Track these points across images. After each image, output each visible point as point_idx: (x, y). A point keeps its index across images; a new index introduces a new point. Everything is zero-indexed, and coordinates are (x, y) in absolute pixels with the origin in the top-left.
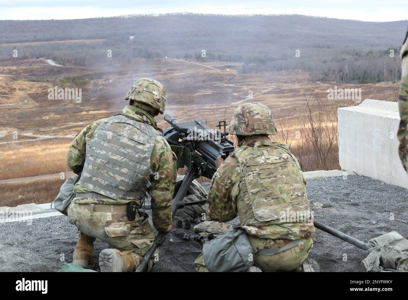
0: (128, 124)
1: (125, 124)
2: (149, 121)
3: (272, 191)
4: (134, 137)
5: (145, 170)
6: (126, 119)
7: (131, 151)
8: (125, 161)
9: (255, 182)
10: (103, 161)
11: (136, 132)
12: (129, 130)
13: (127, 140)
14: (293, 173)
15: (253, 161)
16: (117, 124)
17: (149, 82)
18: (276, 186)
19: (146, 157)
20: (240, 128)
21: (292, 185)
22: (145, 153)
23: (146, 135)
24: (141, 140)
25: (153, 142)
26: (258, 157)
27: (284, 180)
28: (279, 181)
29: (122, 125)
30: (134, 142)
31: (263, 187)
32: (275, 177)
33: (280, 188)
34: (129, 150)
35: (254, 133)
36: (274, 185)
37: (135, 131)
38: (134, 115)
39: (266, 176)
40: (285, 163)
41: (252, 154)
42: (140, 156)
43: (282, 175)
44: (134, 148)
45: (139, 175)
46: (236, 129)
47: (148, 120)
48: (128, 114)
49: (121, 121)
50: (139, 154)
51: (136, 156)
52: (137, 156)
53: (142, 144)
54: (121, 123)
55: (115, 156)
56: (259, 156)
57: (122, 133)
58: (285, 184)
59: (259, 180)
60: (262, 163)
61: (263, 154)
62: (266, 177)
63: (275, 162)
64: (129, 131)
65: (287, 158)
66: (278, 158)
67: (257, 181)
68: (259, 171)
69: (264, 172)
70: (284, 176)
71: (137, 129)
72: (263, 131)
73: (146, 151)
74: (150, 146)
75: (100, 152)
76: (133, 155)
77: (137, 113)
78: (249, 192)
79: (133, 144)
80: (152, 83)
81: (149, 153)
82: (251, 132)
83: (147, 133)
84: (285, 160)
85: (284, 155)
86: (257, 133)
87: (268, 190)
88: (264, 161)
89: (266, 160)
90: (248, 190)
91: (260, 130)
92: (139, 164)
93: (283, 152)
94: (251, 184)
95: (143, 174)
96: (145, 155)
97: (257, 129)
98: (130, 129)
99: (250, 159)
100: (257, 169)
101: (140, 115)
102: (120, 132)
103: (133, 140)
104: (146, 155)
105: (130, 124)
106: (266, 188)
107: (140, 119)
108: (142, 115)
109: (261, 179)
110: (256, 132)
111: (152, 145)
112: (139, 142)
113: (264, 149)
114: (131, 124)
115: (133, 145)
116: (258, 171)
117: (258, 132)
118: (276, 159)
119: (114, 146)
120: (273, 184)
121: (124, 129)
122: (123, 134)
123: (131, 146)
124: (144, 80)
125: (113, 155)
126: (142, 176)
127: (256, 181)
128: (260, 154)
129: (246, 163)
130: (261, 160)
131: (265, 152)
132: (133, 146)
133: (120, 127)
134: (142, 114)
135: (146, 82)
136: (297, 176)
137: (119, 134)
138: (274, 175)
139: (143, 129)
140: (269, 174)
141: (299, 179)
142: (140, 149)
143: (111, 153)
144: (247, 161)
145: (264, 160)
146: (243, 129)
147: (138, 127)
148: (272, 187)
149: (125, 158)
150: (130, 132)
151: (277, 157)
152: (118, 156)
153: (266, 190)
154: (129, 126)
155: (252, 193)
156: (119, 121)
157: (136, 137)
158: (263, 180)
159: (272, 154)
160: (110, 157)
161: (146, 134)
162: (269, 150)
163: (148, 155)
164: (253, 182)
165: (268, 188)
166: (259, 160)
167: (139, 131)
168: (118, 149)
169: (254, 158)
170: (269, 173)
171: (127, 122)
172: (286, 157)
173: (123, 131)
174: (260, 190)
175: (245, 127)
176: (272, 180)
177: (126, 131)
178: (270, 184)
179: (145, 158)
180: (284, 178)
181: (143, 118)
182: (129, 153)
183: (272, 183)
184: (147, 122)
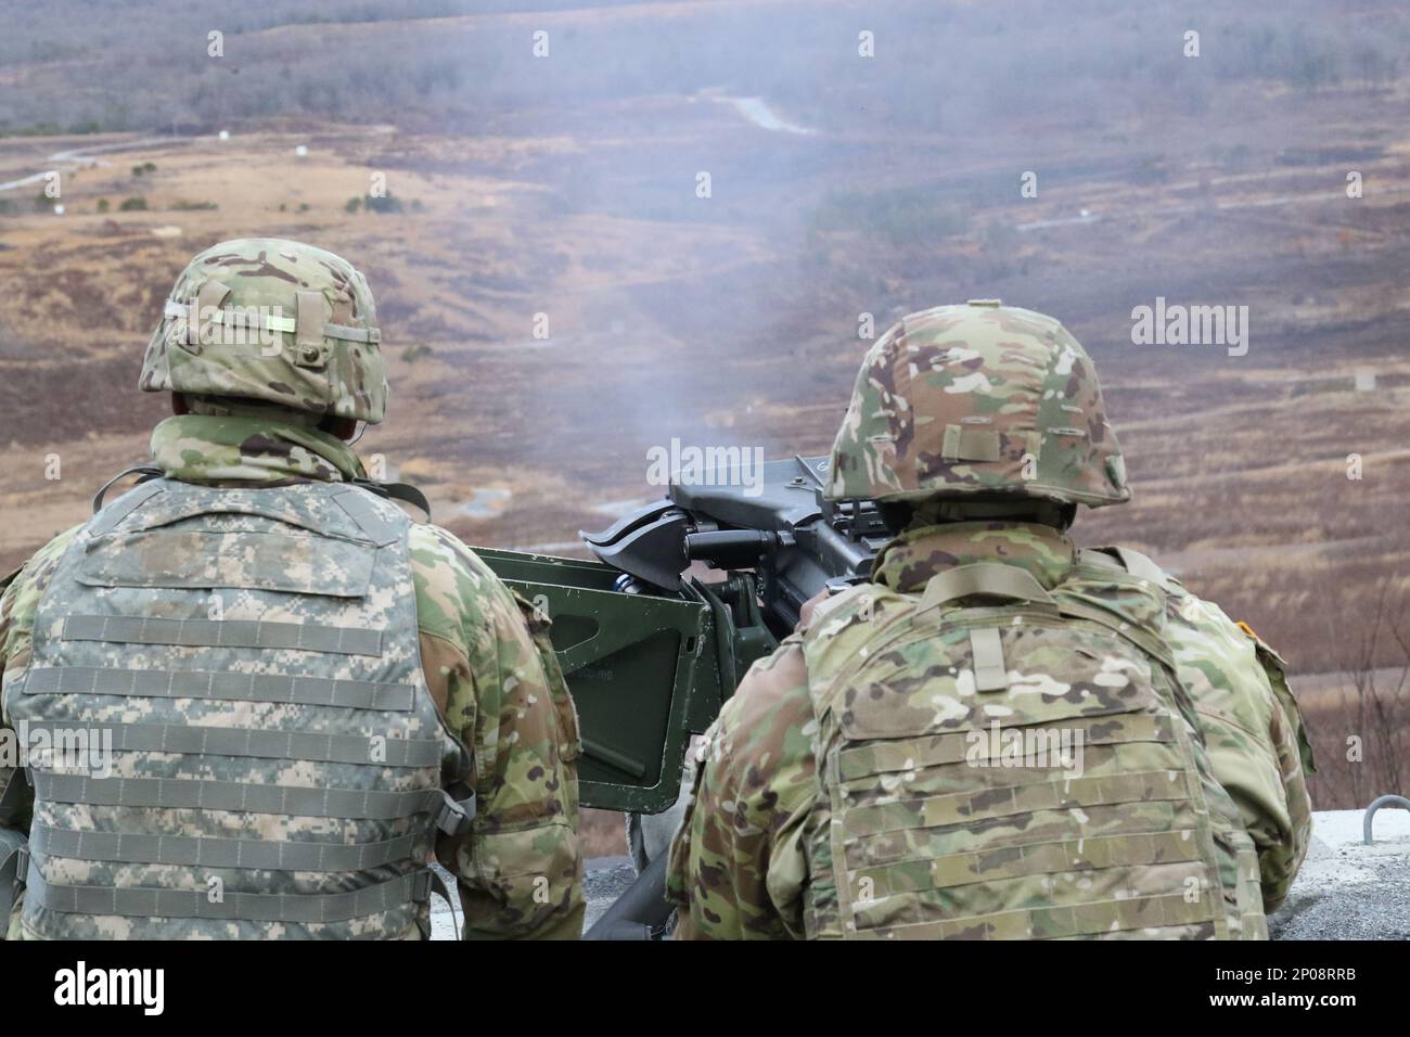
0: (221, 515)
1: (208, 522)
2: (331, 467)
3: (984, 918)
4: (291, 574)
5: (414, 735)
6: (204, 492)
7: (301, 657)
8: (283, 720)
9: (881, 849)
10: (155, 756)
11: (289, 547)
12: (243, 545)
13: (260, 603)
14: (1149, 791)
15: (895, 705)
16: (162, 532)
17: (240, 268)
18: (1014, 888)
19: (393, 665)
20: (867, 457)
21: (1122, 880)
22: (383, 646)
23: (348, 547)
24: (335, 581)
25: (403, 571)
26: (936, 682)
27: (1072, 845)
28: (1039, 855)
29: (193, 530)
30: (298, 602)
31: (926, 884)
32: (1019, 820)
33: (1039, 898)
34: (292, 655)
35: (940, 483)
36: (996, 879)
37: (282, 542)
38: (238, 462)
39: (964, 811)
40: (1102, 722)
41: (898, 659)
42: (361, 666)
43: (1064, 810)
44: (312, 636)
45: (387, 773)
46: (848, 464)
47: (322, 462)
48: (199, 470)
49: (175, 512)
50: (353, 661)
51: (338, 676)
52: (343, 674)
53: (347, 599)
54: (184, 520)
55: (216, 709)
56: (939, 671)
57: (211, 573)
58: (1079, 869)
59: (910, 836)
60: (948, 723)
61: (965, 661)
62: (961, 819)
63: (1042, 713)
64: (249, 551)
65: (1130, 690)
66: (1065, 688)
67: (899, 846)
68: (919, 779)
69: (953, 784)
70: (1079, 816)
71: (289, 524)
72: (1002, 472)
73: (383, 634)
74: (397, 600)
75: (119, 715)
76: (323, 677)
77: (251, 449)
78: (842, 910)
79: (297, 612)
80: (257, 267)
81: (404, 640)
82: (923, 476)
83: (353, 532)
84: (1111, 703)
85: (1111, 663)
86: (962, 487)
87: (960, 906)
88: (964, 710)
89: (979, 700)
90: (840, 898)
91: (982, 468)
92: (370, 717)
93: (1109, 646)
94: (860, 858)
95: (406, 762)
96: (387, 657)
97: (962, 462)
98: (251, 540)
99: (876, 692)
100: (909, 764)
101: (274, 452)
102: (201, 569)
103: (295, 594)
104: (393, 654)
105: (237, 514)
106: (944, 893)
107: (279, 476)
108: (280, 448)
109: (924, 830)
110: (957, 479)
111: (405, 589)
112: (329, 597)
113: (984, 624)
114: (244, 507)
115: (300, 621)
116: (910, 777)
117: (968, 479)
118: (1048, 699)
119: (188, 657)
120: (992, 873)
121: (215, 550)
122: (220, 576)
123: (296, 627)
124: (214, 260)
125: (206, 710)
126: (407, 779)
127: (888, 843)
128: (946, 661)
129: (849, 718)
130: (946, 702)
131: (986, 643)
132: (304, 627)
133: (187, 543)
134: (277, 444)
135: (225, 270)
136: (1178, 810)
137: (195, 582)
138: (1015, 806)
139: (324, 519)
140: (981, 802)
141: (1186, 835)
142: (348, 631)
143: (188, 702)
144: (854, 707)
145: (964, 701)
146: (880, 461)
147: (291, 515)
148: (985, 889)
149: (277, 704)
150: (257, 556)
151: (1057, 678)
152: (238, 705)
153: (947, 906)
154: (235, 524)
155: (856, 916)
156: (167, 514)
157: (301, 574)
158: (934, 837)
159: (1027, 660)
160: (191, 723)
161: (347, 540)
162: (1012, 632)
163: (404, 650)
164: (871, 851)
165: (960, 894)
166: (937, 700)
167: (303, 539)
168: (224, 667)
169: (902, 685)
170: (982, 788)
171: (218, 506)
172: (1122, 682)
173: (214, 563)
174: (906, 909)
175: (893, 448)
176: (995, 842)
177: (227, 554)
178: (973, 869)
179: (395, 672)
180: (1076, 829)
181: (292, 461)
182: (291, 669)
183: (991, 859)
184: (321, 476)
